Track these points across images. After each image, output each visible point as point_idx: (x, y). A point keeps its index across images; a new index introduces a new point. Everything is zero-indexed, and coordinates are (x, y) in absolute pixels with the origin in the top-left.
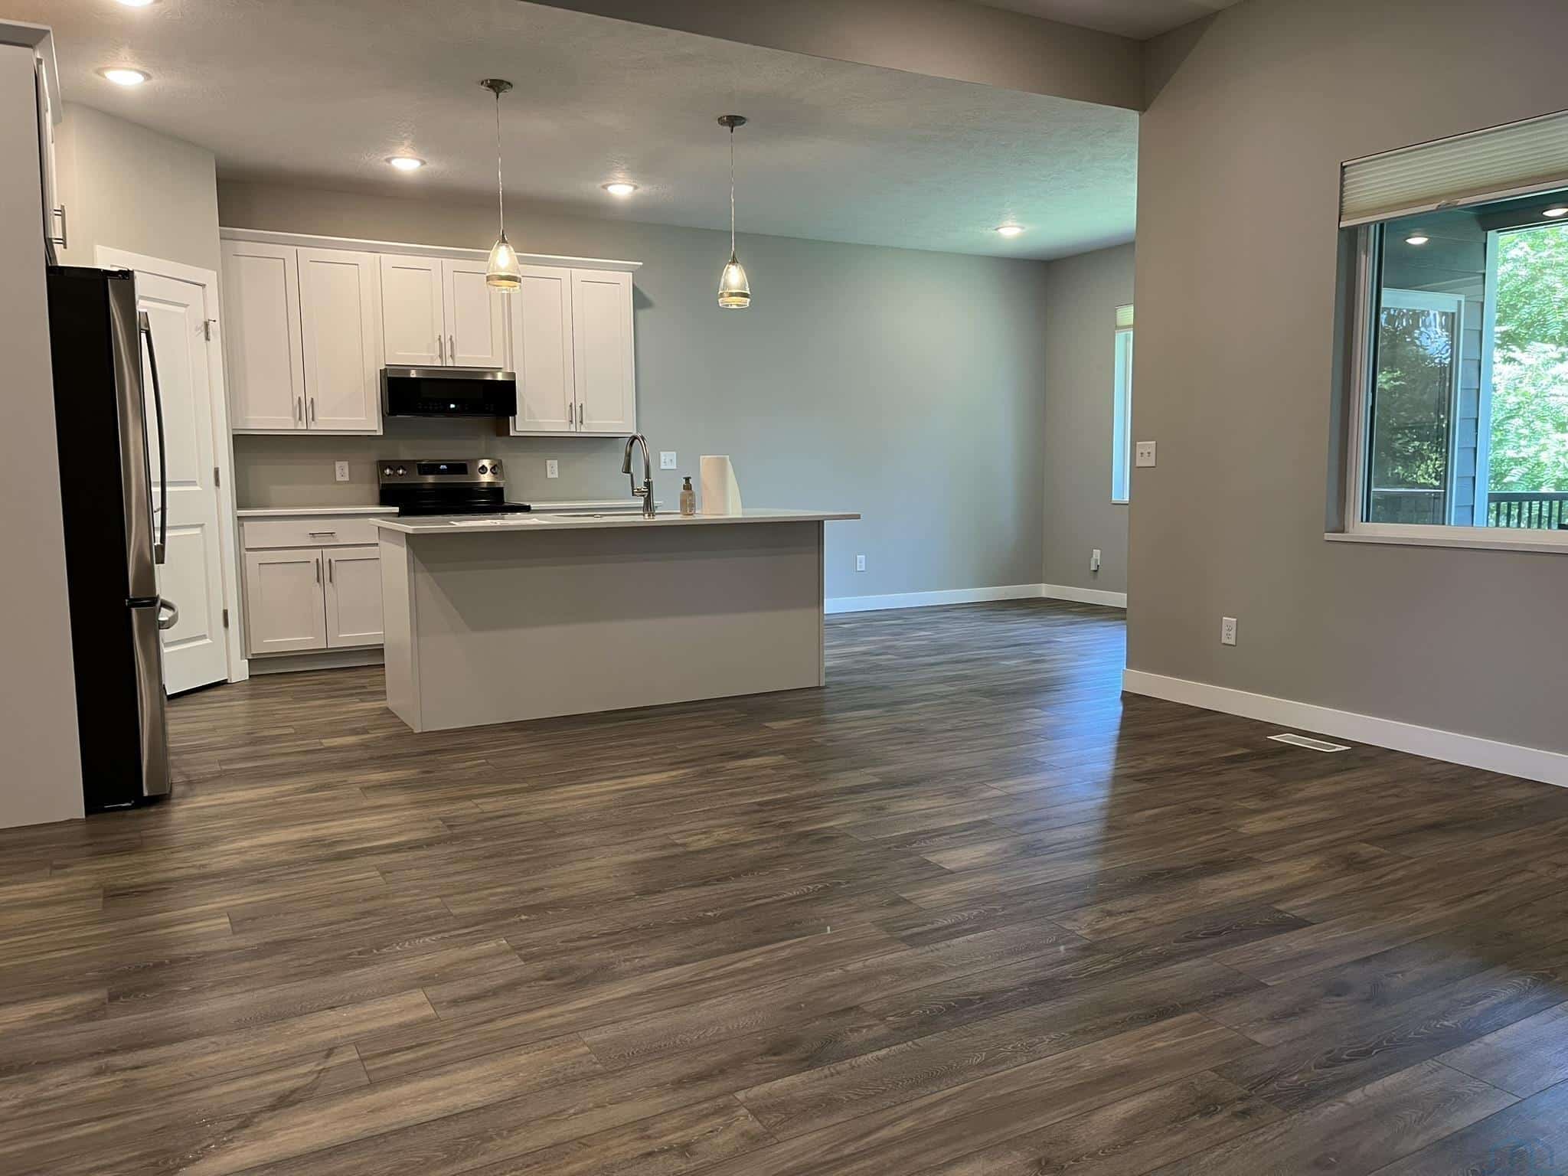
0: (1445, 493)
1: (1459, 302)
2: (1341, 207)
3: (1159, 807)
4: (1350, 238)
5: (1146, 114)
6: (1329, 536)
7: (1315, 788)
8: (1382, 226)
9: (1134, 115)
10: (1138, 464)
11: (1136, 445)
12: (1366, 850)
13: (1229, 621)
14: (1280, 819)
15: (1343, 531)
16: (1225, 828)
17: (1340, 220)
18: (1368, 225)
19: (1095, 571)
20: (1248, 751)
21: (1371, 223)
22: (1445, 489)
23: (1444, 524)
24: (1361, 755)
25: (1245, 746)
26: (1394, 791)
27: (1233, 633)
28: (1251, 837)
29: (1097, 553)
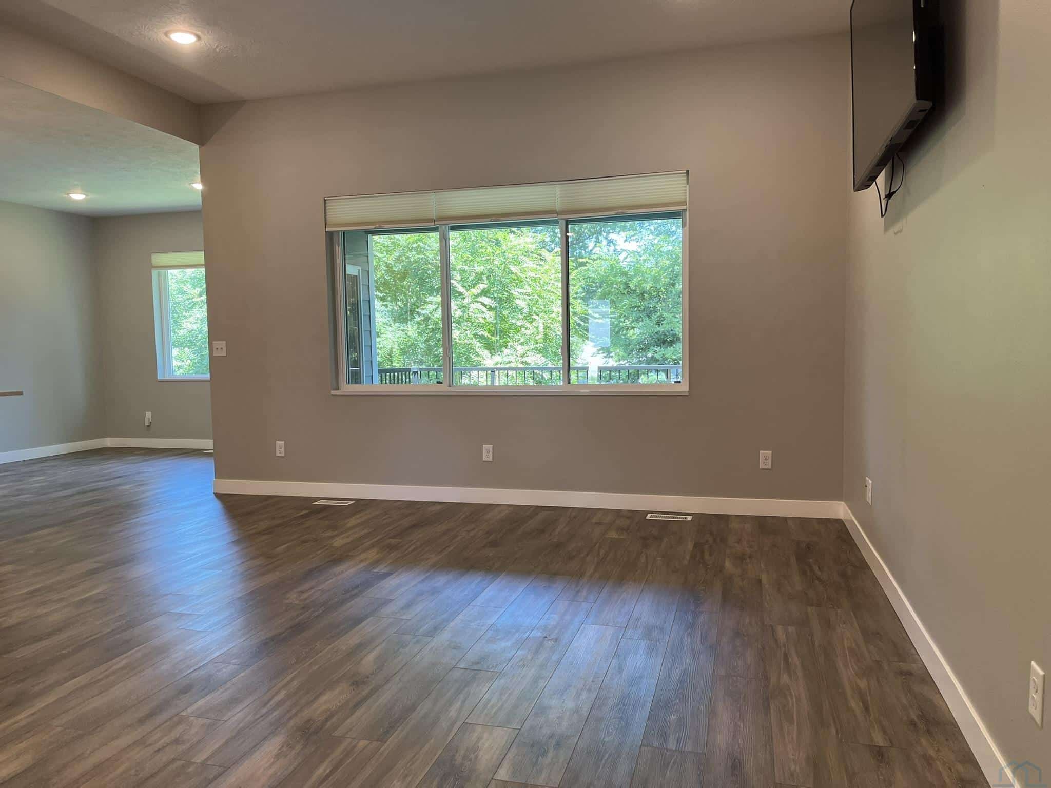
0: (360, 370)
1: (359, 270)
2: (326, 220)
3: (285, 544)
4: (330, 236)
5: (203, 147)
6: (333, 392)
7: (352, 522)
8: (344, 233)
9: (196, 147)
10: (215, 355)
11: (212, 343)
12: (393, 541)
13: (280, 444)
14: (347, 537)
15: (338, 389)
16: (326, 546)
17: (325, 228)
18: (338, 232)
19: (148, 426)
20: (307, 511)
21: (339, 231)
22: (360, 367)
23: (360, 383)
24: (361, 505)
25: (306, 509)
26: (387, 516)
27: (283, 450)
28: (341, 547)
29: (149, 415)
